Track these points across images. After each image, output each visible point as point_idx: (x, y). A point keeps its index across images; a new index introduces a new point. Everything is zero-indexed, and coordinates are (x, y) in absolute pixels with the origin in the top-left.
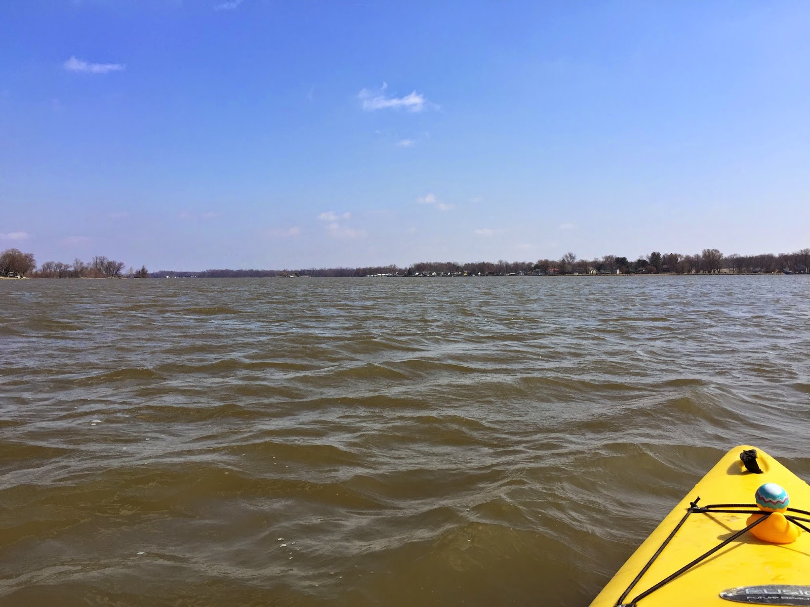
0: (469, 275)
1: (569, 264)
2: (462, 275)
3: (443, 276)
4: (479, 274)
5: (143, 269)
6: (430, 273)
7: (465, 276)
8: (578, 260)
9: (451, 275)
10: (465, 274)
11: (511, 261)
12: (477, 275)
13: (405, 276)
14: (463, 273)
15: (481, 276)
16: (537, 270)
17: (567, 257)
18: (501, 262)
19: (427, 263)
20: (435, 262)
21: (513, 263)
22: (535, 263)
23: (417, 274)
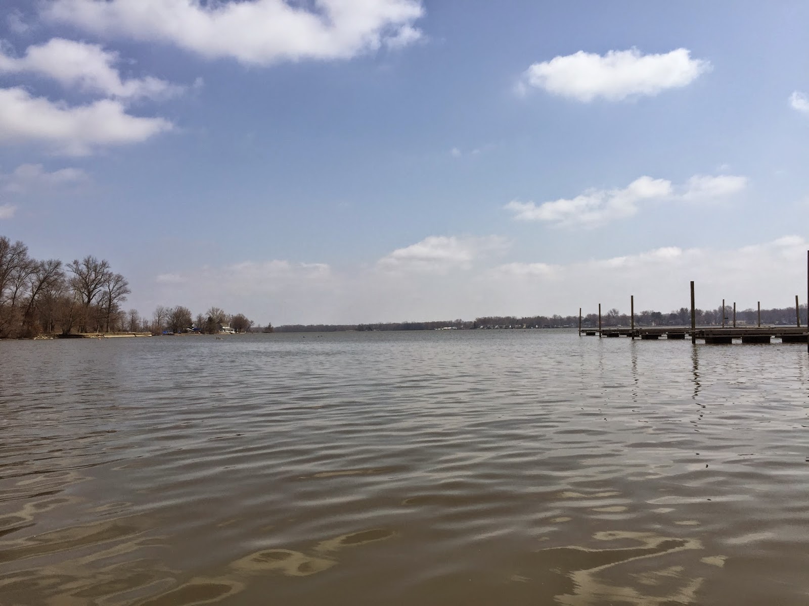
0: (528, 327)
1: (614, 317)
2: (521, 327)
3: (505, 328)
4: (537, 326)
5: (270, 326)
6: (494, 326)
7: (525, 328)
8: (620, 314)
9: (512, 328)
10: (525, 327)
11: (564, 316)
12: (534, 327)
13: (471, 329)
14: (522, 326)
15: (538, 328)
16: (587, 323)
17: (611, 312)
18: (555, 316)
19: (489, 317)
20: (495, 316)
21: (566, 317)
22: (585, 317)
23: (482, 327)
